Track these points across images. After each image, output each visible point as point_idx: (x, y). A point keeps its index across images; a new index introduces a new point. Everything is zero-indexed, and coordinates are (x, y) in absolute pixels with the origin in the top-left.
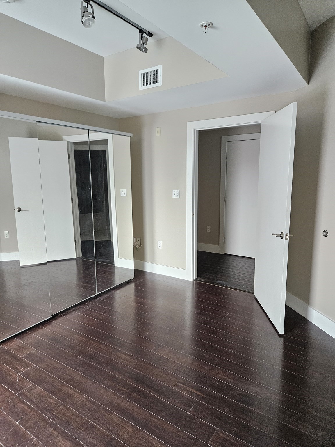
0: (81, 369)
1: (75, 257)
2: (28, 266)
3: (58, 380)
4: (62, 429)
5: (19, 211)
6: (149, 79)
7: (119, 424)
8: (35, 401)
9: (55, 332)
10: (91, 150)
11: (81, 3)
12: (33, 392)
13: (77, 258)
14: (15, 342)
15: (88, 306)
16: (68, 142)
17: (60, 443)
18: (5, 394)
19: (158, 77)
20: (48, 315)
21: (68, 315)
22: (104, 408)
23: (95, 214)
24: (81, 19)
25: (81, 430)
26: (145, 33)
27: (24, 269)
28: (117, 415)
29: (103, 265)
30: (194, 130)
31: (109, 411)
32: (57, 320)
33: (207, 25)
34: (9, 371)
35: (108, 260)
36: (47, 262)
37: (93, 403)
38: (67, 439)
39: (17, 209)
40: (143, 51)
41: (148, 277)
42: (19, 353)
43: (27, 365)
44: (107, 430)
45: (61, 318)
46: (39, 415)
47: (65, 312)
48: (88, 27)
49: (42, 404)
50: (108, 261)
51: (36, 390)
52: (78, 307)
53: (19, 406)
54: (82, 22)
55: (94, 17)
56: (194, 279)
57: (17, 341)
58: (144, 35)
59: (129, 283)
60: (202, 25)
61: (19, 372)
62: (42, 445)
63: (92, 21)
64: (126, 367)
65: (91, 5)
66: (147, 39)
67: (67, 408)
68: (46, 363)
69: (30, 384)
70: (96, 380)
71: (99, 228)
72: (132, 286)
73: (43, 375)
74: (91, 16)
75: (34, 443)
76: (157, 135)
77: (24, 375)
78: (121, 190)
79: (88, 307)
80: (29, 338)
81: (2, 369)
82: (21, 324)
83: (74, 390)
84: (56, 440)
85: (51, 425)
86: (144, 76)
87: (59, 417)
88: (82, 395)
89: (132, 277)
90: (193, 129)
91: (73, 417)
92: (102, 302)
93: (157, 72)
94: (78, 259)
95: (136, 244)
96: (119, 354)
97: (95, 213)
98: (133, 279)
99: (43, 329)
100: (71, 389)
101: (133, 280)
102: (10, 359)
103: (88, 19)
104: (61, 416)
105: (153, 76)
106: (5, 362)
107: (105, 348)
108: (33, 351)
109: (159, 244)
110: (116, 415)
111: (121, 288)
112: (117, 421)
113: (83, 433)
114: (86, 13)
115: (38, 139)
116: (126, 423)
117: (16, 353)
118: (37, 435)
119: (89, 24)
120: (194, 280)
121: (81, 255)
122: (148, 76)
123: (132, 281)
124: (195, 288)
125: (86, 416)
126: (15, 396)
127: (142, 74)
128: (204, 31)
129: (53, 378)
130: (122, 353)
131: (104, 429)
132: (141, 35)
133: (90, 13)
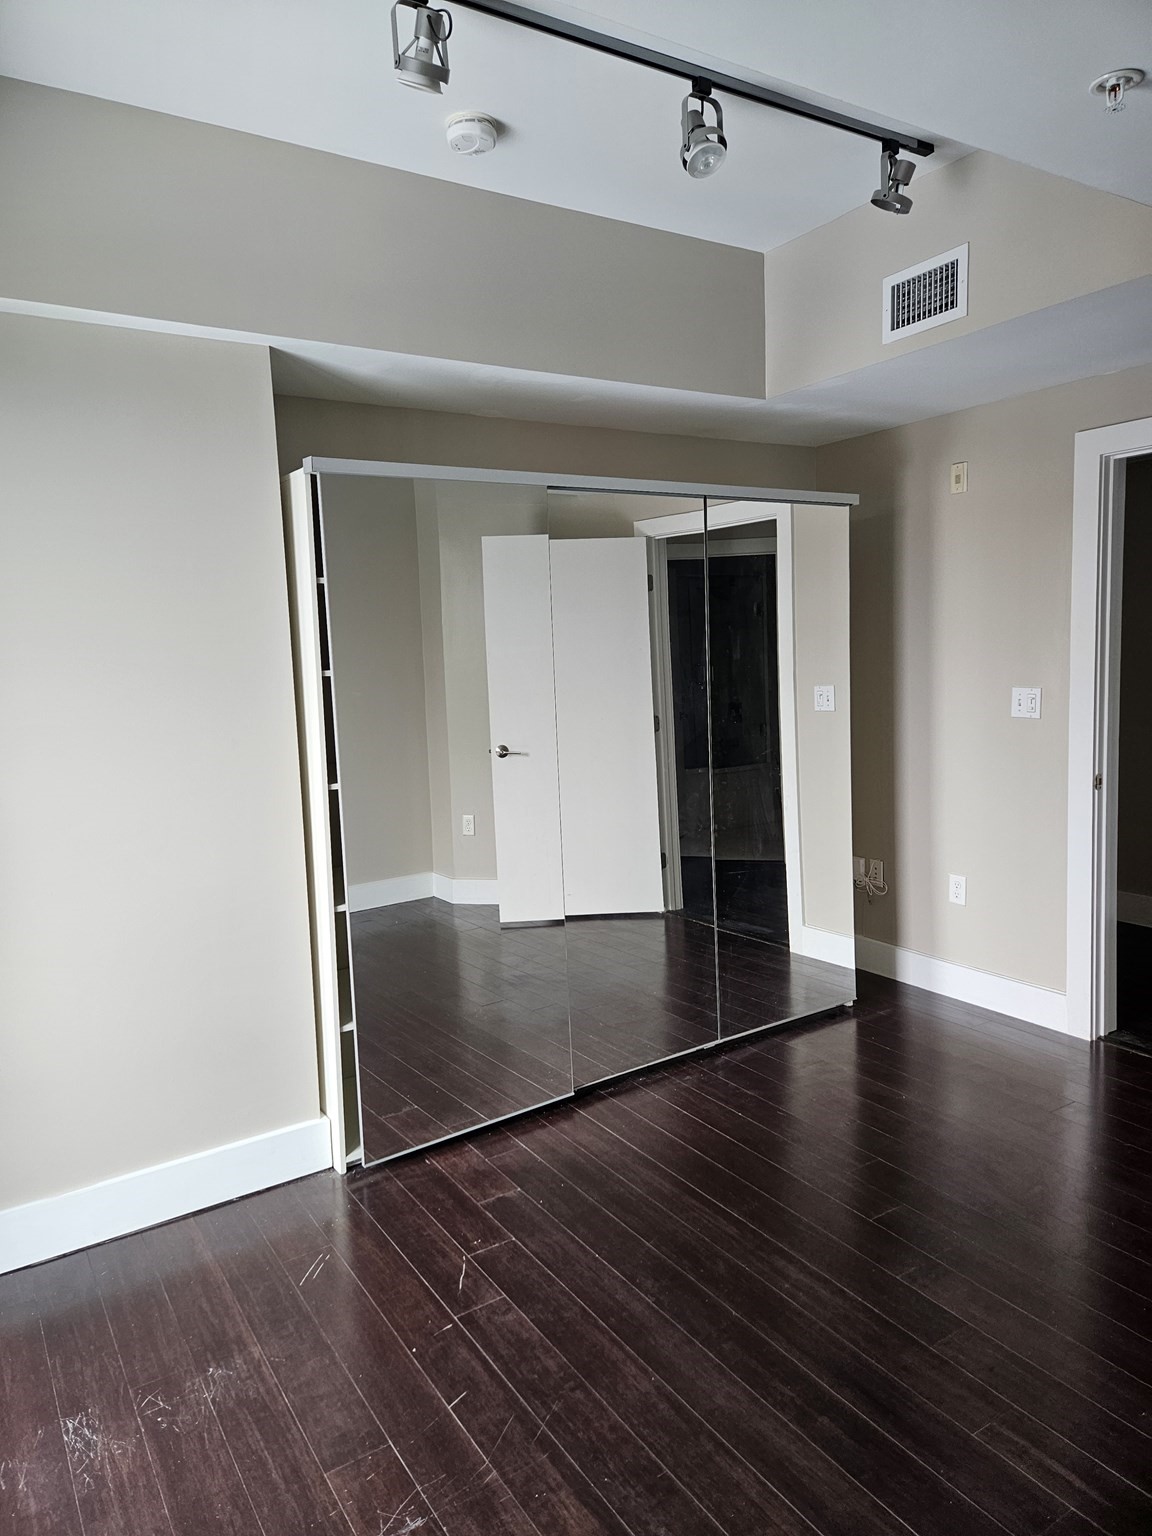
0: (649, 1283)
1: (661, 909)
2: (522, 925)
3: (576, 1303)
4: (574, 1468)
5: (502, 756)
6: (919, 302)
7: (761, 1509)
8: (504, 1353)
9: (580, 1144)
10: (711, 560)
11: (683, 104)
12: (503, 1323)
13: (668, 912)
14: (467, 1154)
15: (688, 1077)
16: (649, 539)
17: (565, 1512)
18: (426, 1308)
19: (952, 289)
20: (564, 1088)
21: (623, 1098)
22: (712, 1437)
23: (717, 771)
24: (682, 154)
25: (633, 1488)
26: (905, 147)
27: (511, 935)
28: (755, 1474)
29: (750, 944)
30: (1105, 461)
31: (728, 1452)
32: (591, 1109)
33: (1121, 82)
34: (444, 1242)
35: (768, 927)
36: (564, 918)
37: (678, 1409)
38: (586, 1505)
39: (498, 750)
40: (898, 211)
41: (911, 1004)
42: (474, 1192)
43: (492, 1233)
44: (716, 1517)
45: (604, 1102)
46: (511, 1402)
47: (619, 1086)
48: (705, 174)
49: (524, 1367)
50: (769, 931)
51: (510, 1317)
52: (658, 1076)
53: (459, 1356)
54: (685, 162)
55: (722, 141)
56: (1102, 1034)
57: (474, 1153)
58: (903, 155)
59: (838, 1018)
60: (1101, 87)
61: (470, 1250)
62: (510, 1498)
63: (714, 153)
64: (800, 1314)
65: (715, 103)
66: (911, 167)
67: (595, 1400)
68: (547, 1240)
69: (495, 1296)
70: (695, 1333)
71: (730, 817)
72: (849, 1029)
73: (535, 1276)
74: (714, 137)
75: (487, 1485)
76: (954, 488)
77: (479, 1259)
78: (816, 688)
79: (687, 1081)
80: (506, 1149)
81: (425, 1230)
82: (486, 1102)
83: (621, 1348)
84: (554, 1499)
85: (544, 1444)
86: (900, 293)
87: (571, 1425)
88: (645, 1371)
89: (848, 995)
90: (1101, 456)
91: (611, 1437)
92: (734, 1071)
93: (950, 272)
94: (671, 916)
95: (867, 879)
96: (781, 1263)
97: (719, 767)
98: (851, 1004)
99: (547, 1129)
100: (613, 1340)
101: (851, 1010)
102: (449, 1203)
103: (704, 151)
104: (575, 1425)
105: (936, 288)
106: (435, 1210)
107: (732, 1230)
108: (514, 1192)
109: (956, 889)
110: (750, 1470)
111: (807, 1031)
112: (753, 1494)
113: (636, 1501)
114: (697, 131)
115: (550, 538)
116: (786, 1513)
117: (465, 1188)
118: (500, 1463)
119: (707, 165)
120: (1099, 1038)
121: (679, 904)
122: (914, 292)
123: (848, 1013)
124: (1108, 1071)
125: (651, 1446)
126: (452, 1321)
127: (893, 288)
128: (1109, 104)
129: (563, 1292)
130: (791, 1260)
131: (708, 1508)
132: (890, 157)
133: (712, 130)
